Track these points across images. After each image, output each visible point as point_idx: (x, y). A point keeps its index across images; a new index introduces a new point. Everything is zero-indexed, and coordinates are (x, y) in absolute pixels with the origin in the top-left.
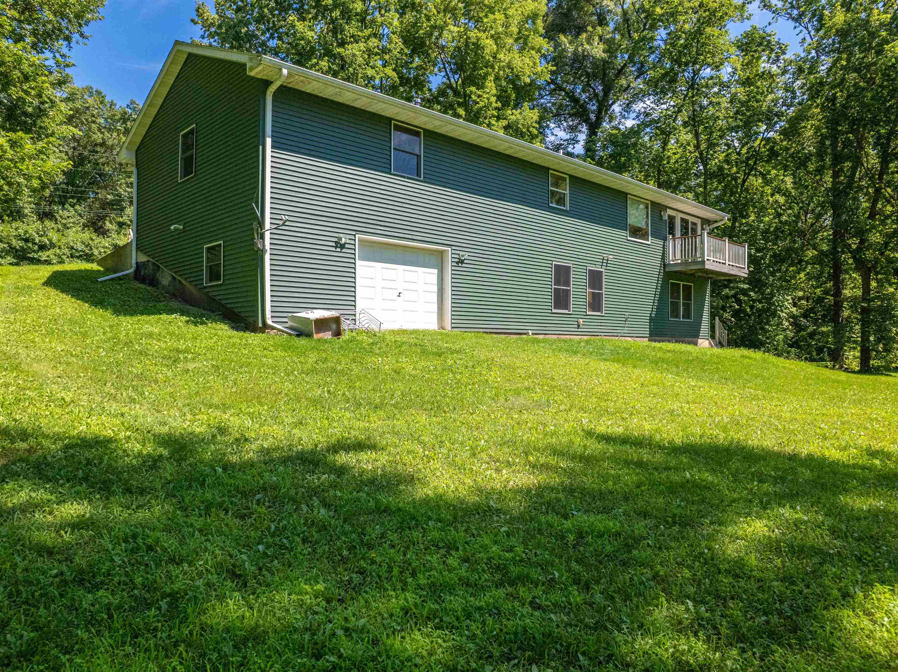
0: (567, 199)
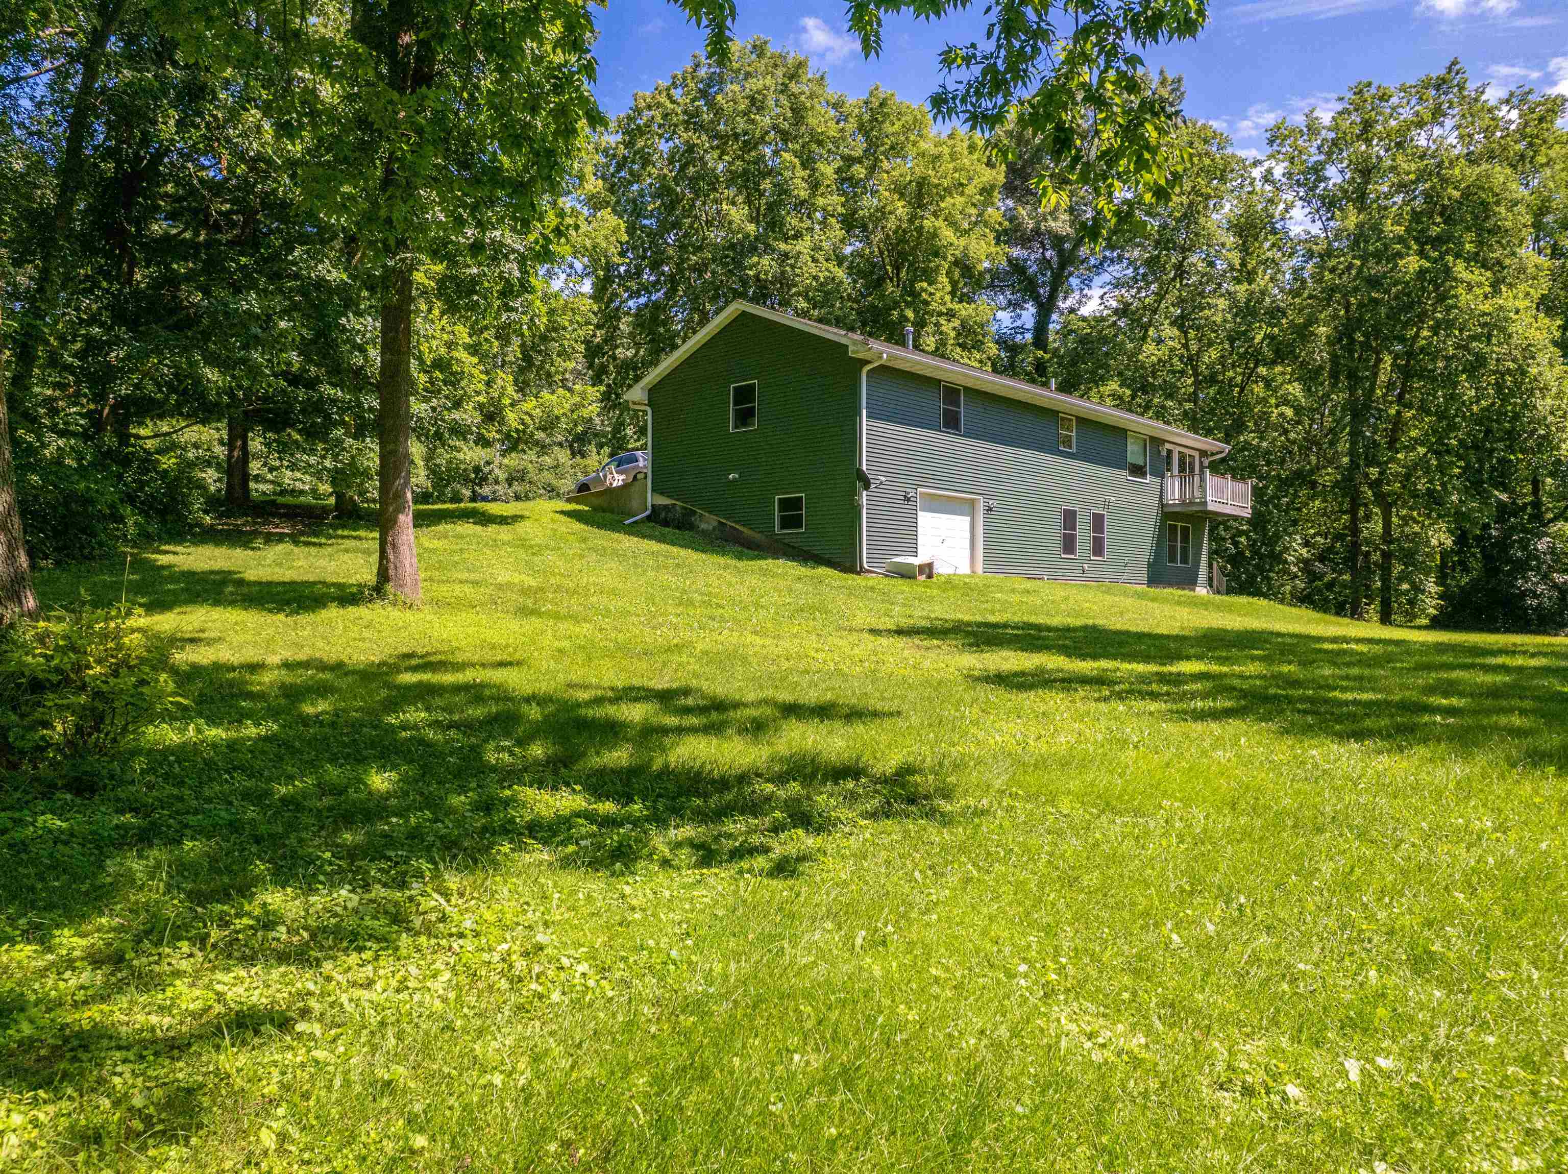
0: (1074, 440)
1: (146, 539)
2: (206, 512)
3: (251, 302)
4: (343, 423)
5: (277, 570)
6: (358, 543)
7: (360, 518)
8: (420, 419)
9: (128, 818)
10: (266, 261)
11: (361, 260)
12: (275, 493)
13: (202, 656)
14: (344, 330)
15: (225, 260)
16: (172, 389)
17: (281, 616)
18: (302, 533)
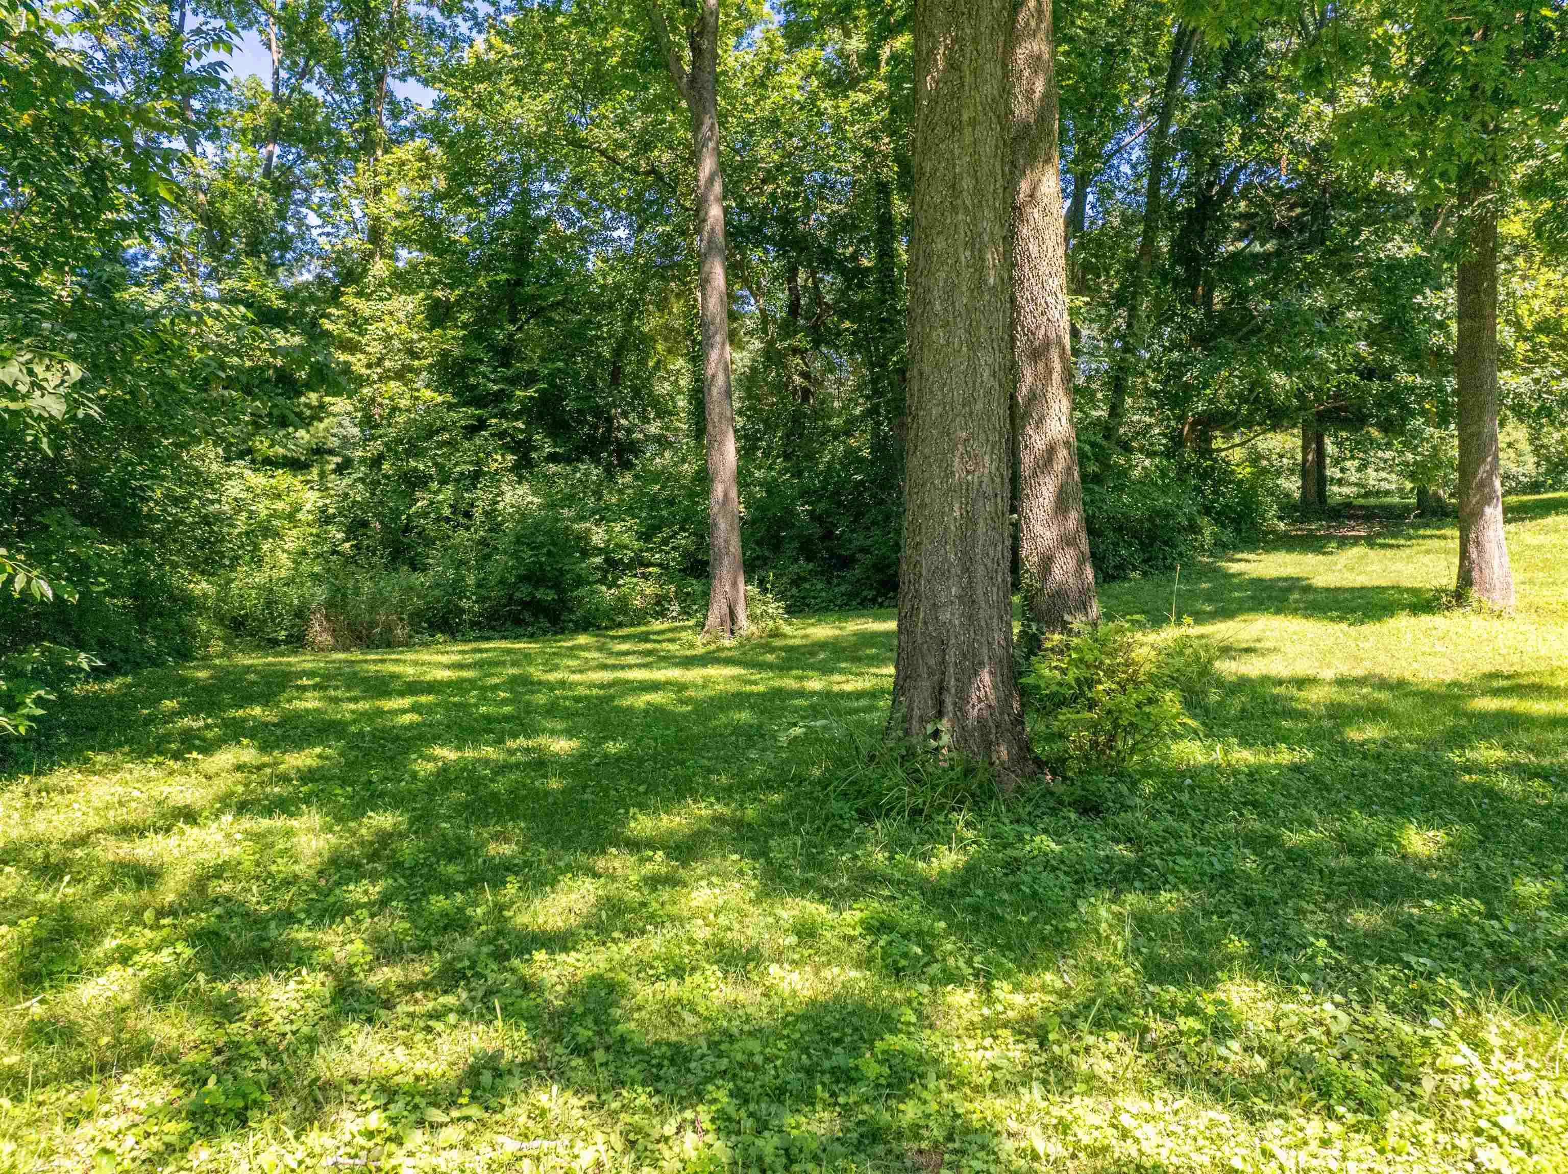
1: (1222, 548)
2: (1281, 518)
3: (1319, 299)
4: (1423, 412)
5: (1348, 575)
6: (1442, 543)
7: (1446, 515)
8: (1518, 395)
9: (1121, 850)
10: (1333, 252)
11: (1442, 229)
12: (1359, 496)
13: (1252, 668)
14: (1420, 308)
15: (1290, 261)
16: (1244, 400)
17: (1344, 626)
18: (1379, 535)
